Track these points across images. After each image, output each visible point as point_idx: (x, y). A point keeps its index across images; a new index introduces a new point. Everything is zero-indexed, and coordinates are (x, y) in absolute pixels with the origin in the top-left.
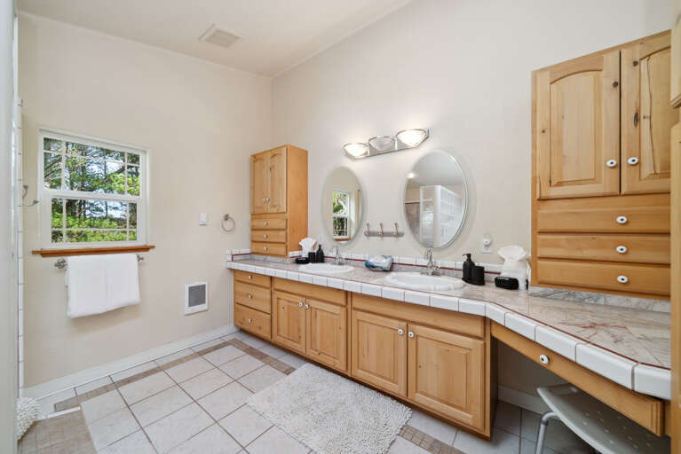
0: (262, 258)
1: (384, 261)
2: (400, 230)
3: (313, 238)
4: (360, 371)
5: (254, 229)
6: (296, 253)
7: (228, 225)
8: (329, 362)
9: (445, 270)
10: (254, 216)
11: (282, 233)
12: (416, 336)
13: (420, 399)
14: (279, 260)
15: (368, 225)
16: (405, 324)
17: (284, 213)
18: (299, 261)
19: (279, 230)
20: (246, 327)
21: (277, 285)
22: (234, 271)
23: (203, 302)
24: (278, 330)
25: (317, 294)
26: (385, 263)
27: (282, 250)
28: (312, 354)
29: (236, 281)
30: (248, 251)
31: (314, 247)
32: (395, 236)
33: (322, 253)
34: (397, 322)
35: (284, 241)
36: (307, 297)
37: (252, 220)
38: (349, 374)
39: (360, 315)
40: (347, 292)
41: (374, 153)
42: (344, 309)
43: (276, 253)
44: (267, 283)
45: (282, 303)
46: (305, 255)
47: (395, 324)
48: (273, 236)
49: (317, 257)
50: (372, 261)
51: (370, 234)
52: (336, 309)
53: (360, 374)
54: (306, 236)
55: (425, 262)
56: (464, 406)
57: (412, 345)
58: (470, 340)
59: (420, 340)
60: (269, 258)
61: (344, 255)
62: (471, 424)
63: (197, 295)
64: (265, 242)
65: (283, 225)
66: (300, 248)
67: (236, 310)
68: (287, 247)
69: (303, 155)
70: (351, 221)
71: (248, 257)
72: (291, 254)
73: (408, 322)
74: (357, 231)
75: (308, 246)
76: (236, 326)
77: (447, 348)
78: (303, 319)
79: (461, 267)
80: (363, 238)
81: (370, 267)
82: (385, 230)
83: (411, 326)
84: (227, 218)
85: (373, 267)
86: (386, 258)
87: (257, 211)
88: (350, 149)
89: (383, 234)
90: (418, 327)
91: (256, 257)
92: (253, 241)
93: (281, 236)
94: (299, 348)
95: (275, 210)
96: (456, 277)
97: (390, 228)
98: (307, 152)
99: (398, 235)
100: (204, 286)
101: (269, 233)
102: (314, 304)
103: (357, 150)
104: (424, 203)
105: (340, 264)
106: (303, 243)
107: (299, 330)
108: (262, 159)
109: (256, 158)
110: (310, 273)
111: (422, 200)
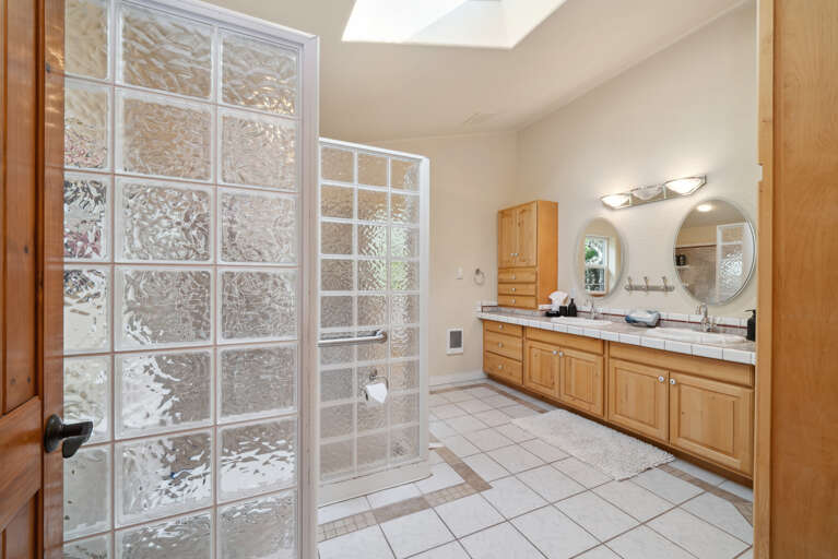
0: (509, 310)
1: (649, 316)
2: (670, 284)
3: (564, 291)
4: (617, 416)
5: (500, 282)
6: (546, 307)
7: (479, 278)
8: (584, 407)
9: (726, 328)
10: (502, 269)
11: (532, 287)
12: (678, 384)
13: (683, 444)
14: (530, 312)
15: (629, 279)
16: (666, 372)
17: (533, 267)
18: (549, 314)
19: (528, 283)
20: (496, 373)
21: (530, 335)
22: (483, 321)
23: (459, 345)
24: (530, 377)
25: (573, 343)
26: (650, 318)
27: (531, 303)
28: (566, 400)
29: (486, 331)
30: (495, 303)
31: (565, 301)
32: (663, 290)
33: (575, 307)
34: (657, 370)
35: (533, 293)
36: (560, 346)
37: (499, 273)
38: (605, 419)
39: (618, 364)
40: (604, 341)
41: (636, 202)
42: (601, 359)
43: (523, 305)
44: (519, 333)
45: (534, 351)
46: (555, 308)
47: (655, 372)
48: (522, 289)
49: (570, 311)
50: (634, 316)
51: (631, 288)
52: (592, 358)
53: (617, 419)
54: (556, 290)
55: (699, 318)
56: (731, 451)
57: (674, 392)
58: (739, 389)
59: (684, 388)
60: (517, 311)
61: (601, 310)
62: (738, 467)
63: (456, 339)
64: (514, 295)
65: (533, 278)
66: (550, 301)
67: (485, 357)
68: (537, 300)
69: (553, 208)
70: (609, 273)
71: (495, 309)
72: (540, 307)
73: (670, 370)
74: (617, 284)
75: (558, 300)
76: (485, 372)
77: (712, 395)
78: (556, 367)
79: (746, 325)
80: (623, 293)
81: (630, 321)
82: (650, 284)
83: (672, 374)
84: (478, 271)
85: (635, 321)
86: (650, 312)
87: (504, 265)
88: (607, 201)
89: (648, 289)
90: (680, 376)
91: (503, 309)
92: (500, 294)
93: (531, 289)
94: (553, 393)
95: (524, 264)
96: (741, 335)
97: (657, 281)
98: (556, 204)
99: (667, 289)
100: (460, 333)
101: (518, 286)
102: (568, 352)
103: (616, 201)
104: (724, 247)
105: (595, 318)
106: (553, 296)
107: (552, 377)
108: (510, 216)
109: (503, 214)
110: (562, 324)
111: (720, 244)
